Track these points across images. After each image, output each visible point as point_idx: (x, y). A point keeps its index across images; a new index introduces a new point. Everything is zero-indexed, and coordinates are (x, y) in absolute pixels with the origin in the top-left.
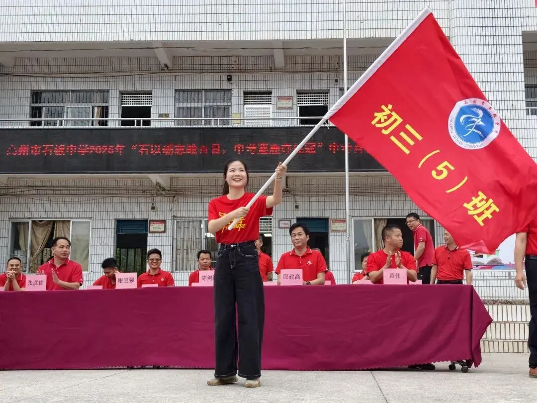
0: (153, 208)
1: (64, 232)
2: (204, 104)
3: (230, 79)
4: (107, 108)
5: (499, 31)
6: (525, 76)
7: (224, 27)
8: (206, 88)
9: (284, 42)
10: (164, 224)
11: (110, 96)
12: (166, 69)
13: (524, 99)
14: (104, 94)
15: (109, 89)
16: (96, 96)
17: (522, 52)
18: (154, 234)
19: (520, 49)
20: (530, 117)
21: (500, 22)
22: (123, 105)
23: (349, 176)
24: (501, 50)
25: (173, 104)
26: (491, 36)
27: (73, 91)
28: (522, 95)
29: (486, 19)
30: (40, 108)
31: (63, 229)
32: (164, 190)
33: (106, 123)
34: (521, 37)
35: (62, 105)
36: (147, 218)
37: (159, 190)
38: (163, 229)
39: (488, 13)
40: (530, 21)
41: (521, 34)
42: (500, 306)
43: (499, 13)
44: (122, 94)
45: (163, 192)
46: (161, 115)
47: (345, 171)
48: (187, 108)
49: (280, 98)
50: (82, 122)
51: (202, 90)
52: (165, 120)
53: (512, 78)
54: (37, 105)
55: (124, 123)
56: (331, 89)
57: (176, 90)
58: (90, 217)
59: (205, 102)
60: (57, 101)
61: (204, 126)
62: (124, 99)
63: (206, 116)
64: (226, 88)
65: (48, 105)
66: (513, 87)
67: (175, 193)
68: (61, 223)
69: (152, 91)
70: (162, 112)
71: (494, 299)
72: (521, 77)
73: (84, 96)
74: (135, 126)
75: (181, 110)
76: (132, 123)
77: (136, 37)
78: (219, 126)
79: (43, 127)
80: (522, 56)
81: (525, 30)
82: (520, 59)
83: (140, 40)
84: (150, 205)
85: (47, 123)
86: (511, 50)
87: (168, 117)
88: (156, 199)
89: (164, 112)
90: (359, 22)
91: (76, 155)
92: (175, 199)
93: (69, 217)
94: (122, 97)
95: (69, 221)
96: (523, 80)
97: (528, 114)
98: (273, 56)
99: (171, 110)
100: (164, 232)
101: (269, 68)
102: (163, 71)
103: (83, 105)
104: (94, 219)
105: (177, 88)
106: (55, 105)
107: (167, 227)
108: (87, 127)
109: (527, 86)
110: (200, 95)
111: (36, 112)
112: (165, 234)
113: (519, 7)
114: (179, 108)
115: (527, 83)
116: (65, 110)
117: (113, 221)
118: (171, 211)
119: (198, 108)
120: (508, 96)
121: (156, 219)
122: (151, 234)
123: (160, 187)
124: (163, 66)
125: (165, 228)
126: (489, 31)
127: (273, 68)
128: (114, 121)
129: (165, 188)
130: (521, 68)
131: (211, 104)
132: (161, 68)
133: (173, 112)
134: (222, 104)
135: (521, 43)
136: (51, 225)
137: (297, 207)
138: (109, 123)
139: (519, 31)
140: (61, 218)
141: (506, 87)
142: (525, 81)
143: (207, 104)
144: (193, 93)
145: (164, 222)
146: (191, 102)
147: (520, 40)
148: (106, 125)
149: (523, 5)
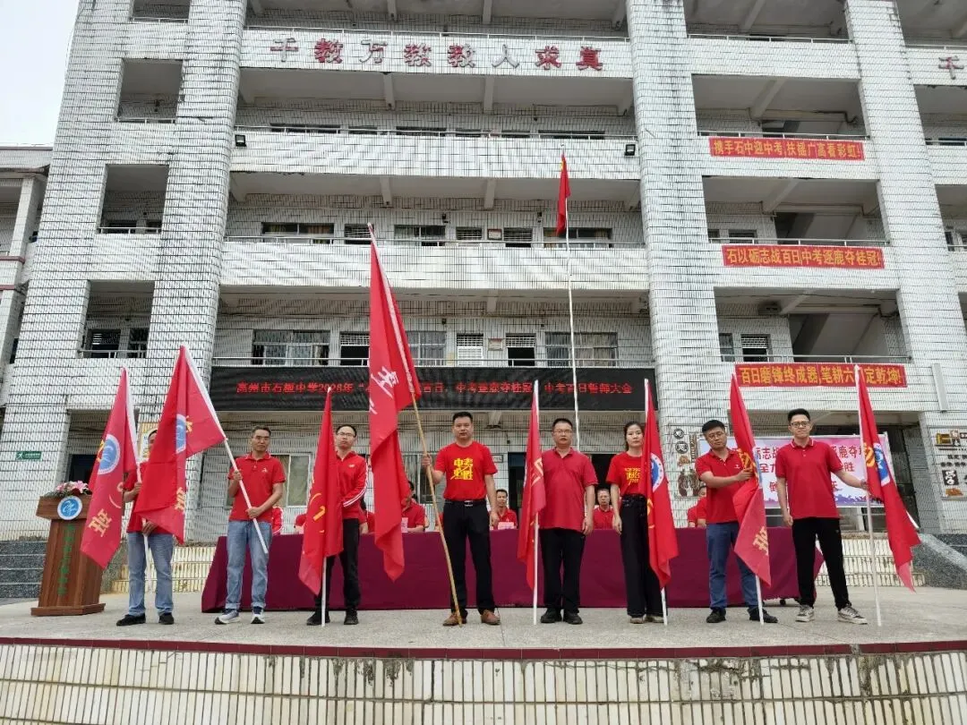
2: (419, 345)
3: (444, 322)
4: (327, 347)
5: (694, 287)
6: (719, 326)
8: (422, 330)
9: (500, 291)
11: (331, 336)
13: (719, 346)
14: (325, 334)
15: (329, 329)
16: (317, 336)
17: (714, 305)
19: (713, 303)
20: (725, 363)
21: (694, 278)
22: (343, 345)
24: (696, 303)
26: (687, 290)
27: (294, 331)
28: (717, 343)
29: (682, 275)
30: (262, 347)
33: (326, 362)
34: (713, 292)
35: (283, 344)
39: (683, 270)
40: (720, 279)
41: (713, 289)
43: (694, 270)
44: (342, 334)
49: (490, 340)
50: (304, 361)
51: (419, 332)
53: (706, 328)
54: (259, 343)
55: (345, 362)
56: (537, 333)
58: (309, 451)
59: (421, 343)
60: (279, 340)
61: (421, 366)
62: (345, 339)
64: (441, 330)
65: (270, 344)
72: (715, 327)
73: (305, 336)
74: (362, 366)
76: (359, 363)
77: (365, 284)
79: (264, 365)
81: (717, 286)
82: (714, 312)
85: (268, 362)
86: (705, 303)
91: (305, 392)
93: (289, 452)
94: (342, 338)
95: (289, 455)
96: (717, 330)
97: (722, 360)
98: (486, 303)
101: (481, 313)
103: (304, 344)
104: (314, 453)
106: (276, 344)
108: (307, 366)
109: (720, 335)
110: (416, 337)
111: (257, 351)
113: (710, 265)
115: (719, 333)
116: (287, 349)
119: (414, 348)
120: (703, 344)
126: (686, 286)
127: (484, 313)
128: (335, 358)
130: (715, 320)
131: (427, 345)
134: (437, 345)
135: (713, 297)
137: (508, 442)
138: (329, 362)
139: (711, 286)
140: (283, 453)
141: (702, 336)
143: (423, 345)
144: (409, 335)
147: (712, 294)
148: (327, 364)
149: (714, 264)
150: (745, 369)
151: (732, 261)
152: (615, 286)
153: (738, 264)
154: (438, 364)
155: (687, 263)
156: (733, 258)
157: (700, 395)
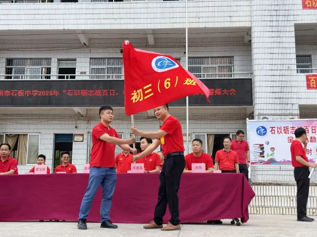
0: (76, 127)
1: (24, 141)
2: (106, 66)
3: (122, 52)
4: (50, 68)
5: (281, 24)
6: (296, 50)
7: (118, 21)
8: (108, 57)
9: (153, 30)
10: (82, 137)
11: (52, 62)
12: (85, 46)
13: (295, 63)
14: (49, 60)
15: (51, 57)
16: (44, 62)
17: (294, 36)
18: (76, 142)
19: (293, 34)
20: (299, 74)
21: (281, 18)
22: (60, 67)
23: (189, 109)
24: (281, 34)
25: (89, 66)
26: (276, 26)
27: (30, 59)
28: (295, 61)
29: (273, 16)
30: (11, 69)
31: (24, 140)
32: (82, 116)
33: (49, 77)
34: (294, 27)
35: (24, 67)
36: (73, 133)
37: (80, 117)
38: (82, 140)
39: (274, 13)
40: (299, 18)
41: (293, 25)
42: (273, 187)
43: (281, 13)
44: (59, 60)
45: (82, 118)
46: (81, 73)
47: (186, 106)
48: (97, 68)
50: (36, 77)
51: (106, 58)
52: (84, 75)
53: (288, 51)
54: (9, 67)
55: (60, 77)
56: (181, 58)
57: (90, 58)
58: (39, 132)
59: (108, 65)
60: (21, 64)
61: (107, 79)
62: (60, 63)
63: (108, 73)
64: (120, 57)
65: (16, 67)
66: (288, 56)
67: (89, 118)
68: (22, 136)
69: (76, 59)
70: (82, 71)
71: (271, 182)
72: (294, 50)
73: (37, 61)
74: (65, 79)
75: (93, 70)
76: (63, 77)
77: (66, 27)
78: (114, 79)
79: (12, 79)
80: (294, 38)
81: (296, 23)
82: (294, 40)
83: (69, 29)
84: (75, 126)
85: (15, 77)
86: (288, 34)
87: (85, 74)
88: (78, 122)
89: (83, 71)
90: (198, 18)
91: (31, 96)
92: (89, 122)
93: (27, 132)
94: (59, 62)
95: (27, 134)
96: (295, 52)
97: (298, 72)
98: (147, 38)
99: (87, 70)
100: (82, 141)
101: (145, 46)
102: (83, 47)
103: (36, 67)
104: (42, 133)
105: (91, 57)
106: (20, 67)
107: (84, 138)
108: (39, 80)
109: (297, 56)
110: (105, 61)
111: (9, 71)
112: (83, 142)
113: (292, 9)
114: (92, 68)
115: (297, 54)
116: (26, 69)
117: (53, 135)
118: (87, 129)
119: (103, 68)
120: (285, 62)
121: (78, 134)
122: (75, 142)
123: (80, 115)
124: (83, 44)
125: (83, 139)
126: (275, 24)
127: (147, 45)
128: (54, 76)
129: (83, 115)
130: (294, 45)
131: (111, 66)
132: (81, 46)
133: (89, 71)
134: (117, 66)
135: (294, 30)
136: (17, 137)
139: (293, 23)
140: (23, 133)
141: (285, 56)
142: (296, 53)
143: (109, 66)
144: (100, 60)
145: (82, 135)
146: (99, 65)
147: (293, 29)
148: (50, 78)
149: (295, 7)
150: (312, 78)
151: (308, 6)
152: (227, 25)
153: (310, 8)
154: (112, 78)
155: (277, 8)
156: (309, 4)
157: (281, 95)
